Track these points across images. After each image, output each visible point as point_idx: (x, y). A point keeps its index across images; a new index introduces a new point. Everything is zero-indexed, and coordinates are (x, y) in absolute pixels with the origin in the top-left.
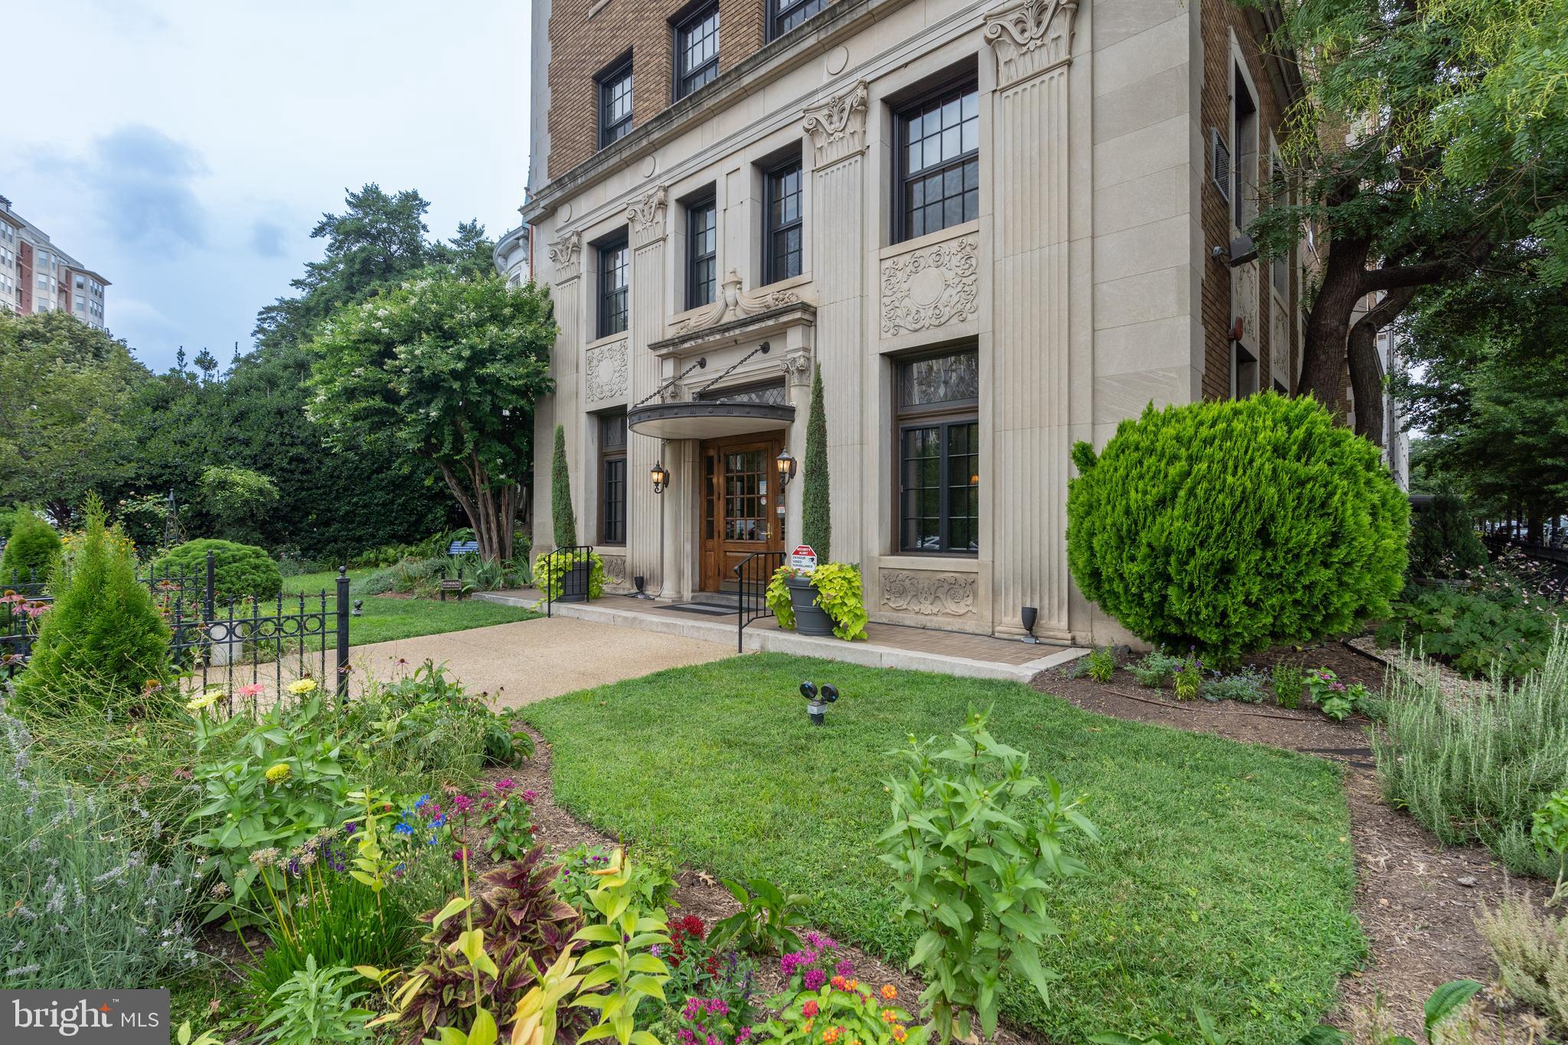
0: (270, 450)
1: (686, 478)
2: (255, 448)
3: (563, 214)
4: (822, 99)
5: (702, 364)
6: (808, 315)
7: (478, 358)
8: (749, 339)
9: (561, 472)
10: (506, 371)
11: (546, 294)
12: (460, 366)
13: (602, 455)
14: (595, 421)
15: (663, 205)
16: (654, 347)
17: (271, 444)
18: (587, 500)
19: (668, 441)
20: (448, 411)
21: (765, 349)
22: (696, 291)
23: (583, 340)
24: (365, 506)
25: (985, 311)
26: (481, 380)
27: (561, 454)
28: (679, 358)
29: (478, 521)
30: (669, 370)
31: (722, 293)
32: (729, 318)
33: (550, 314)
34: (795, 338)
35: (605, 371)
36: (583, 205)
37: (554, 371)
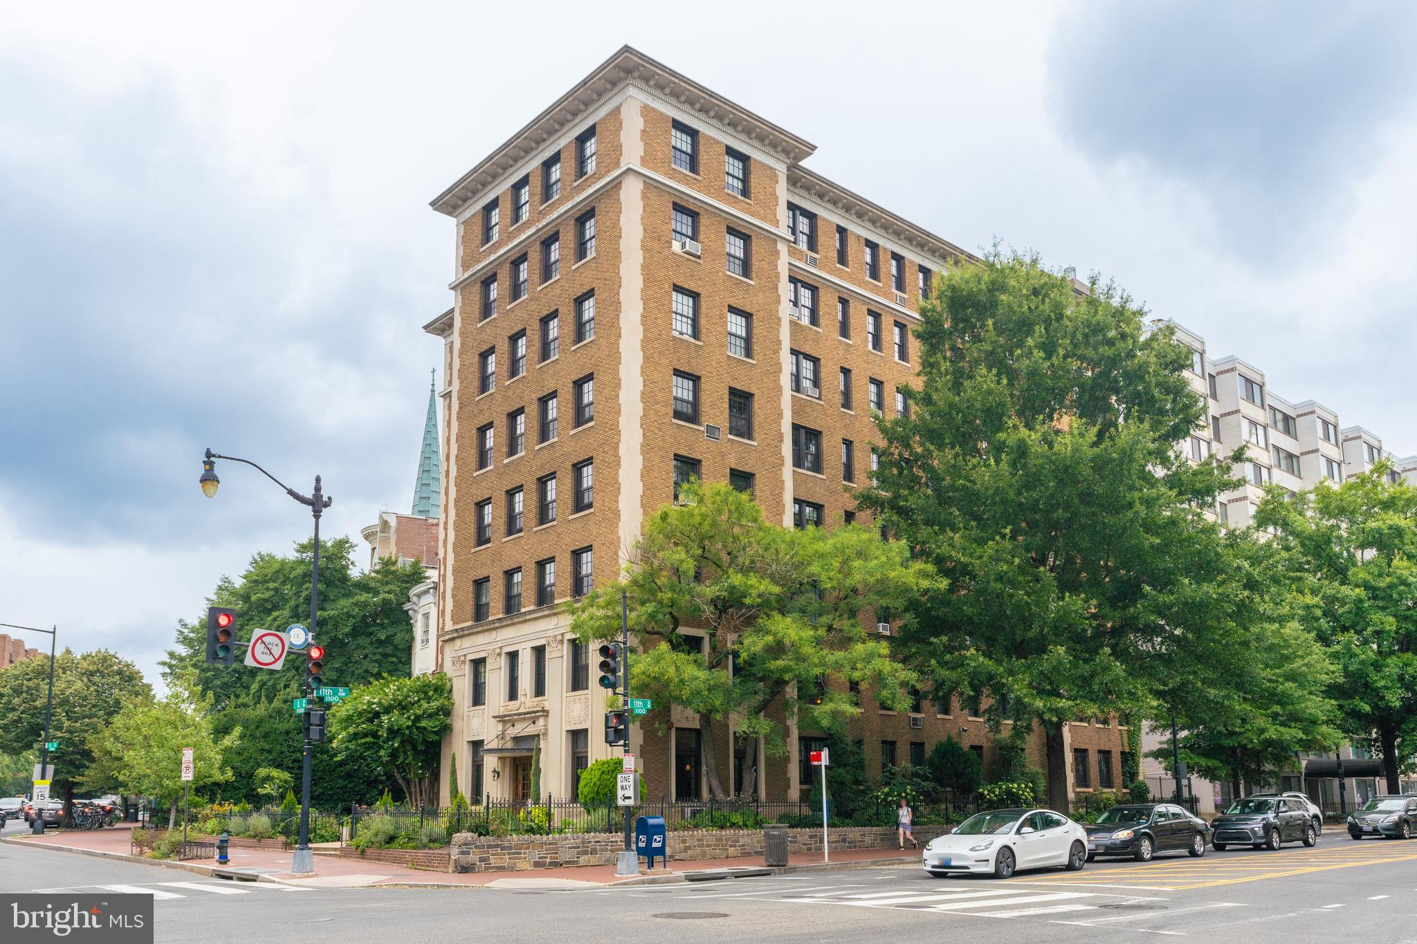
0: (282, 756)
1: (507, 774)
2: (274, 755)
3: (458, 643)
4: (551, 633)
5: (513, 726)
6: (545, 713)
7: (418, 718)
8: (529, 718)
9: (454, 772)
10: (430, 724)
11: (450, 680)
12: (410, 723)
13: (474, 761)
14: (471, 746)
15: (499, 654)
16: (494, 717)
17: (282, 752)
18: (466, 784)
19: (500, 758)
20: (402, 743)
21: (534, 723)
22: (513, 695)
23: (466, 707)
24: (331, 789)
25: (589, 721)
26: (418, 728)
27: (454, 765)
28: (504, 722)
29: (411, 796)
30: (500, 726)
31: (521, 698)
32: (522, 710)
33: (451, 691)
34: (541, 722)
35: (475, 723)
36: (467, 642)
37: (452, 720)
